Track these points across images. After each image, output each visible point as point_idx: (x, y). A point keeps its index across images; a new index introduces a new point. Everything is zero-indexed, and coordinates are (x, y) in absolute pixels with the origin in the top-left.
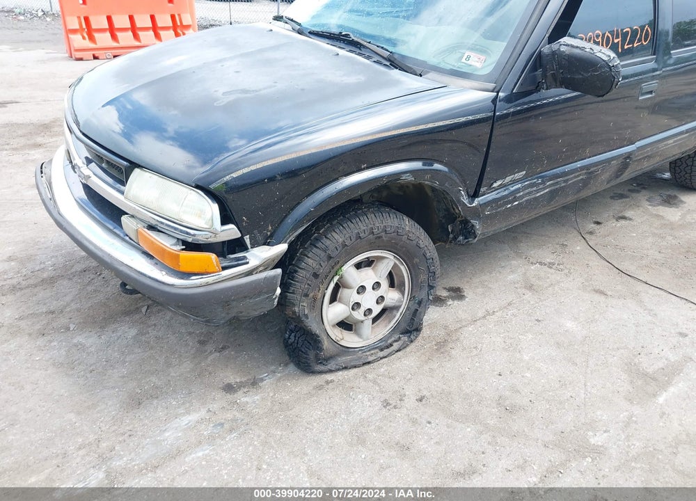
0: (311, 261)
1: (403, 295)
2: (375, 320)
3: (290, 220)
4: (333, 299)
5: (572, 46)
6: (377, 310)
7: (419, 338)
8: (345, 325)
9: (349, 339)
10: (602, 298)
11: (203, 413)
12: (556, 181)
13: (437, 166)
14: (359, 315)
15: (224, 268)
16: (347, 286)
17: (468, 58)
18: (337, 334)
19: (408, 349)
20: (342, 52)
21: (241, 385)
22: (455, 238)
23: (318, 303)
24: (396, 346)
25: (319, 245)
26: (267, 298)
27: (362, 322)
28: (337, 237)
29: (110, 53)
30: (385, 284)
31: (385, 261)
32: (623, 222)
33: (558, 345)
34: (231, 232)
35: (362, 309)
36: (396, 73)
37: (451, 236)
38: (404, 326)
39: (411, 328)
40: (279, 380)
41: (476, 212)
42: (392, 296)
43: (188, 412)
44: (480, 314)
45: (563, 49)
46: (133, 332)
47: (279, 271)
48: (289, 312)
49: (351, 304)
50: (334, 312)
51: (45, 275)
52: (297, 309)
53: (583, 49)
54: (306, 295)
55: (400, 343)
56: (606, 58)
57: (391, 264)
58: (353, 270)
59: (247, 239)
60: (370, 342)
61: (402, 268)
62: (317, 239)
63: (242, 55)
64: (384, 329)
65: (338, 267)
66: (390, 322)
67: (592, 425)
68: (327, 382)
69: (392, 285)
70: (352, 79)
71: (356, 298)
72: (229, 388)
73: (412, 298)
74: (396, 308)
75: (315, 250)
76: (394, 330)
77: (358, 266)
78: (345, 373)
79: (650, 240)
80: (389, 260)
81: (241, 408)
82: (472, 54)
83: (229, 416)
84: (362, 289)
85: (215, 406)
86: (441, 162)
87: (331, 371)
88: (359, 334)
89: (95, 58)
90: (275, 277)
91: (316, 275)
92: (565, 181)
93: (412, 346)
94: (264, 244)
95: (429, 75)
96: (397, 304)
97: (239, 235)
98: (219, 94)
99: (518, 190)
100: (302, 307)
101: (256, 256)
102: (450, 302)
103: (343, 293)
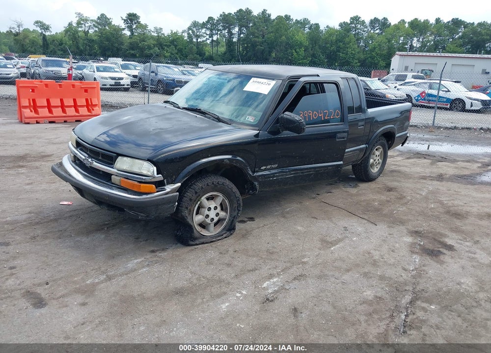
0: (189, 194)
1: (227, 214)
2: (215, 224)
3: (182, 175)
4: (197, 213)
5: (288, 115)
6: (216, 219)
7: (235, 233)
8: (203, 225)
9: (204, 232)
10: (315, 220)
11: (143, 259)
12: (297, 172)
13: (238, 158)
14: (208, 221)
15: (157, 192)
16: (203, 207)
17: (248, 118)
18: (198, 228)
19: (230, 237)
20: (198, 116)
21: (157, 251)
22: (248, 192)
23: (192, 212)
24: (224, 236)
25: (192, 187)
26: (172, 206)
27: (210, 224)
28: (199, 185)
29: (47, 120)
30: (219, 208)
31: (219, 197)
32: (330, 194)
33: (293, 234)
34: (160, 177)
35: (210, 218)
36: (221, 124)
37: (247, 191)
38: (227, 227)
39: (231, 229)
40: (174, 248)
41: (256, 178)
42: (222, 214)
43: (136, 259)
44: (261, 226)
45: (284, 116)
46: (103, 236)
47: (178, 193)
48: (180, 215)
49: (205, 215)
50: (198, 219)
51: (52, 218)
52: (183, 214)
53: (290, 116)
54: (187, 208)
55: (226, 234)
56: (298, 120)
57: (222, 199)
58: (205, 200)
59: (165, 181)
60: (213, 234)
61: (226, 201)
62: (191, 185)
63: (156, 116)
64: (219, 229)
65: (199, 197)
66: (221, 226)
67: (304, 257)
68: (195, 248)
69: (222, 209)
70: (204, 125)
71: (207, 212)
72: (153, 251)
73: (231, 215)
74: (224, 219)
75: (190, 189)
76: (224, 229)
77: (208, 199)
78: (203, 245)
79: (341, 200)
80: (221, 198)
81: (160, 257)
82: (250, 117)
83: (155, 259)
84: (209, 209)
85: (148, 257)
86: (240, 157)
87: (197, 245)
88: (208, 230)
89: (38, 123)
90: (176, 195)
91: (191, 200)
92: (302, 173)
93: (232, 236)
94: (172, 183)
95: (234, 125)
96: (225, 217)
97: (163, 179)
98: (151, 129)
99: (276, 173)
100: (185, 213)
101: (168, 188)
102: (249, 222)
103: (202, 210)
